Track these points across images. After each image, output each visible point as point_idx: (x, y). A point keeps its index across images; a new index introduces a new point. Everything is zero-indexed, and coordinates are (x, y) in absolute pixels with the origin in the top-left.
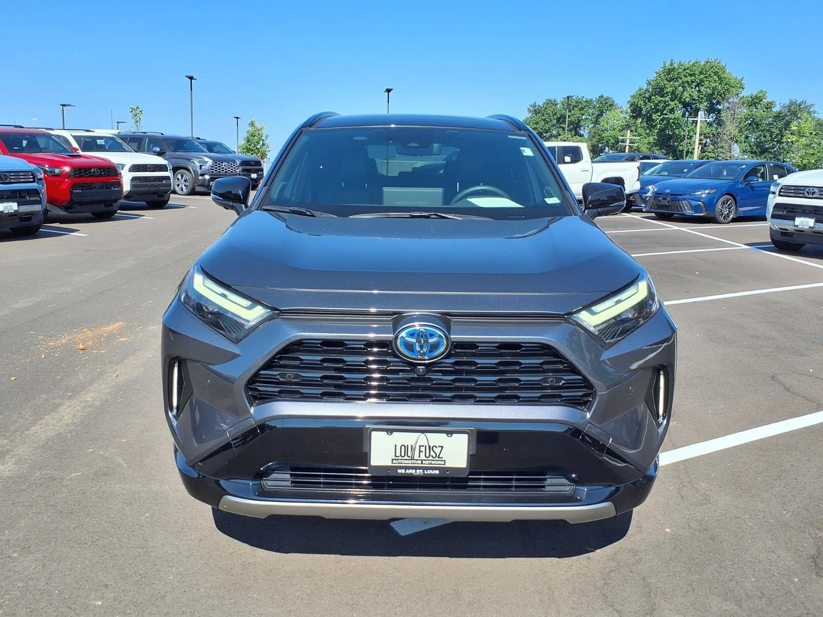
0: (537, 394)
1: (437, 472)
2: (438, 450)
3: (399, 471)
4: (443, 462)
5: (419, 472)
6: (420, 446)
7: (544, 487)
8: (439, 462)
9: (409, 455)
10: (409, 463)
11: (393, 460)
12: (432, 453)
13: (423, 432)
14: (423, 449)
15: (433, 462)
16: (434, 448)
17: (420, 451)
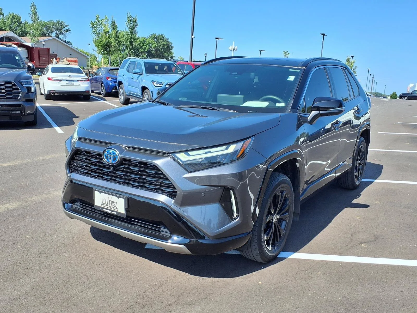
0: (153, 187)
1: (115, 213)
2: (115, 203)
3: (104, 210)
4: (117, 210)
5: (110, 212)
6: (110, 201)
7: (160, 231)
8: (116, 209)
9: (107, 203)
10: (107, 207)
11: (102, 204)
12: (114, 205)
13: (110, 195)
14: (110, 202)
15: (114, 209)
16: (114, 202)
17: (110, 203)
